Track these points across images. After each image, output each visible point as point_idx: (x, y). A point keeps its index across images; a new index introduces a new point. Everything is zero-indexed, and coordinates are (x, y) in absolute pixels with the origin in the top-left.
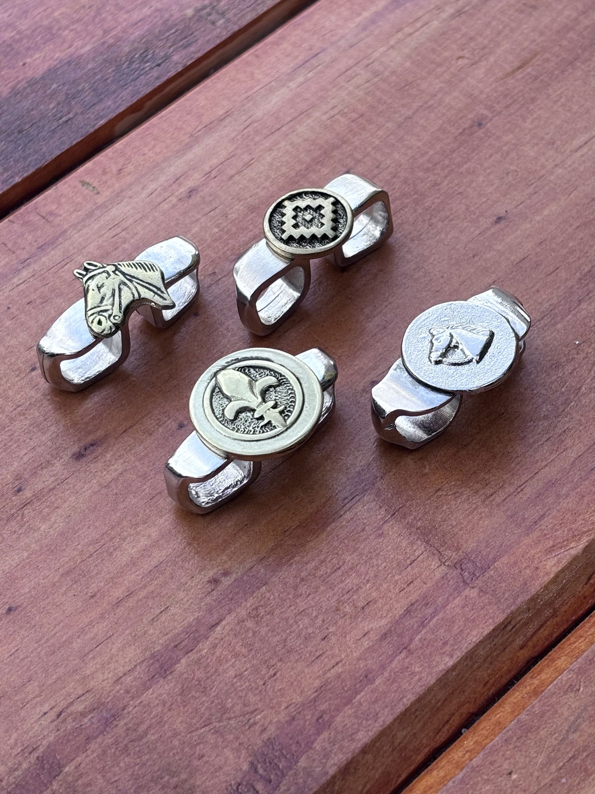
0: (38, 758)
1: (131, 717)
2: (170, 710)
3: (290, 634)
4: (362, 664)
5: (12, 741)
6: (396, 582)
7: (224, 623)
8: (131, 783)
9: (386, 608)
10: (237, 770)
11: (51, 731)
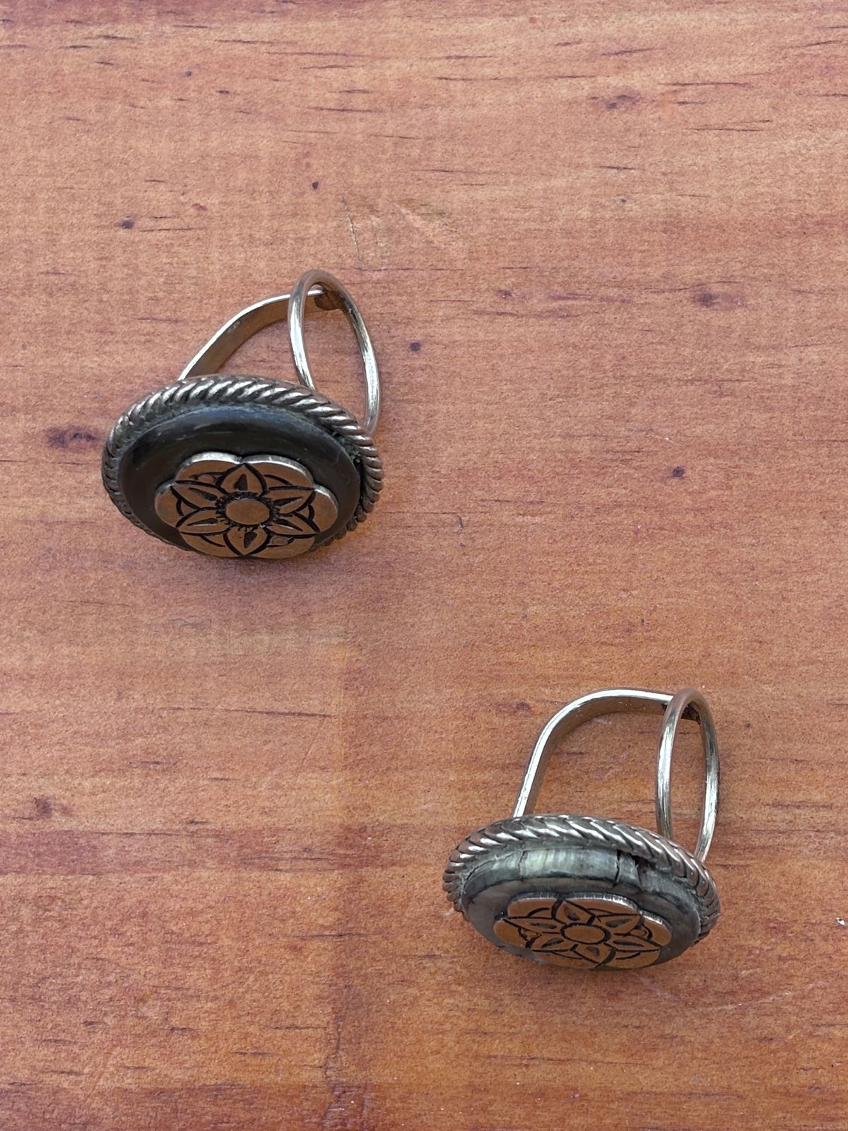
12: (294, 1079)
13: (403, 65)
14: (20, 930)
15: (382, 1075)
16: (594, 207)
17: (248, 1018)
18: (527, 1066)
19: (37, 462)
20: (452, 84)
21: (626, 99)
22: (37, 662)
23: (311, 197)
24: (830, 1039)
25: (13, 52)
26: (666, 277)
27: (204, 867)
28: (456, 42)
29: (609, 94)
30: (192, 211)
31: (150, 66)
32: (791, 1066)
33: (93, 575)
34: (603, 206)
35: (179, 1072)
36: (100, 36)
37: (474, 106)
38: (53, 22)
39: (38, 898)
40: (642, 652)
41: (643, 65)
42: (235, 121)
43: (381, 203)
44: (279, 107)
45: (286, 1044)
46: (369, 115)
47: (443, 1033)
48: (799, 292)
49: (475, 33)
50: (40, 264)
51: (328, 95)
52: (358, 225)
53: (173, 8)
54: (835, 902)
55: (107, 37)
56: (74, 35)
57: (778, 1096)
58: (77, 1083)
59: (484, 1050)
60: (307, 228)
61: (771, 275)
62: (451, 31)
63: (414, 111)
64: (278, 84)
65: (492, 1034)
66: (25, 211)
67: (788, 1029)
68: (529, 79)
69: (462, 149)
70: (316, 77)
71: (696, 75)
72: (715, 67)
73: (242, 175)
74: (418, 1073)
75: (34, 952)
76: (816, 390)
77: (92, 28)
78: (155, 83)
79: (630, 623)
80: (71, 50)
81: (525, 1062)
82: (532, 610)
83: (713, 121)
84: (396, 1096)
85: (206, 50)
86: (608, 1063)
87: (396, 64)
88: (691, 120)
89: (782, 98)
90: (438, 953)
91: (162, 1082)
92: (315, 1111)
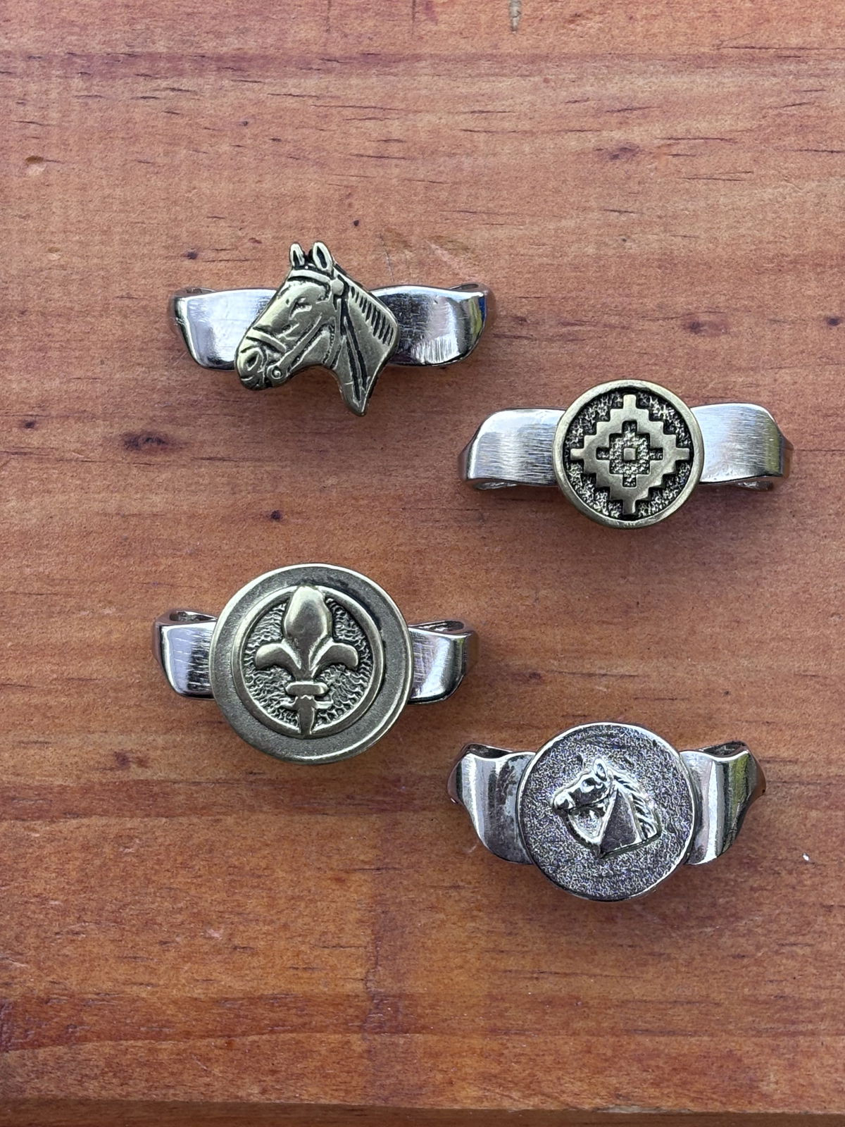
3: (135, 903)
4: (171, 1010)
6: (299, 953)
7: (85, 821)
9: (258, 972)
12: (339, 990)
13: (434, 119)
14: (104, 864)
15: (415, 985)
16: (600, 244)
17: (300, 939)
18: (537, 978)
19: (114, 462)
20: (475, 135)
21: (627, 151)
22: (115, 636)
23: (353, 233)
24: (793, 956)
25: (90, 101)
26: (660, 306)
27: (261, 811)
28: (479, 98)
29: (611, 146)
30: (250, 245)
31: (211, 116)
32: (760, 979)
33: (163, 561)
34: (606, 245)
35: (241, 983)
36: (167, 89)
37: (494, 155)
38: (125, 76)
39: (118, 837)
40: (637, 629)
41: (642, 121)
42: (285, 166)
43: (413, 239)
44: (325, 154)
45: (333, 961)
46: (403, 162)
47: (466, 951)
48: (775, 321)
49: (496, 92)
50: (116, 290)
51: (367, 144)
52: (393, 258)
53: (231, 64)
54: (798, 842)
55: (173, 89)
56: (143, 87)
57: (749, 1003)
58: (153, 993)
59: (501, 966)
60: (349, 261)
61: (751, 307)
62: (475, 89)
63: (442, 159)
64: (323, 134)
65: (508, 952)
66: (102, 243)
67: (758, 948)
68: (543, 132)
69: (483, 192)
70: (357, 128)
71: (688, 131)
72: (705, 124)
73: (292, 215)
74: (445, 985)
75: (115, 883)
76: (787, 407)
77: (159, 81)
78: (215, 132)
79: (627, 605)
80: (142, 101)
81: (535, 975)
82: (543, 593)
83: (703, 171)
84: (425, 1004)
85: (259, 103)
86: (606, 976)
87: (428, 117)
88: (683, 170)
89: (762, 152)
90: (461, 884)
91: (227, 993)
92: (357, 1017)
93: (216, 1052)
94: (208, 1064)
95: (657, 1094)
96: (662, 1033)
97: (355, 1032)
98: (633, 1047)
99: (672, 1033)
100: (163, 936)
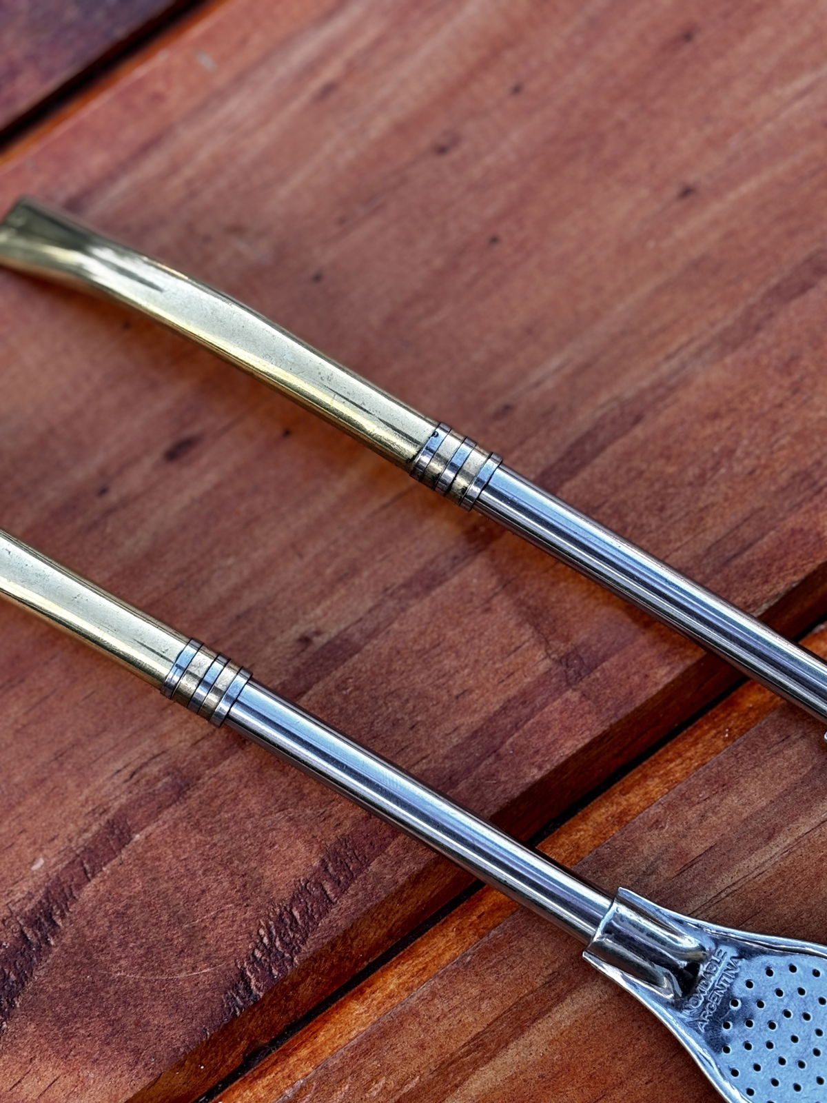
0: (108, 821)
1: (205, 788)
2: (245, 787)
3: (377, 717)
4: (448, 764)
5: (82, 798)
6: (497, 671)
7: (311, 692)
8: (200, 863)
9: (482, 700)
10: (307, 866)
11: (124, 792)
12: (537, 674)
14: (341, 710)
15: (579, 637)
17: (491, 662)
22: (245, 572)
24: (782, 448)
27: (410, 606)
32: (774, 475)
35: (476, 715)
39: (337, 687)
45: (520, 660)
57: (780, 494)
67: (758, 458)
75: (357, 714)
84: (594, 642)
86: (685, 543)
91: (473, 727)
92: (560, 681)
93: (494, 767)
94: (495, 778)
95: (771, 587)
96: (744, 549)
97: (567, 690)
98: (734, 571)
99: (751, 545)
100: (408, 724)
